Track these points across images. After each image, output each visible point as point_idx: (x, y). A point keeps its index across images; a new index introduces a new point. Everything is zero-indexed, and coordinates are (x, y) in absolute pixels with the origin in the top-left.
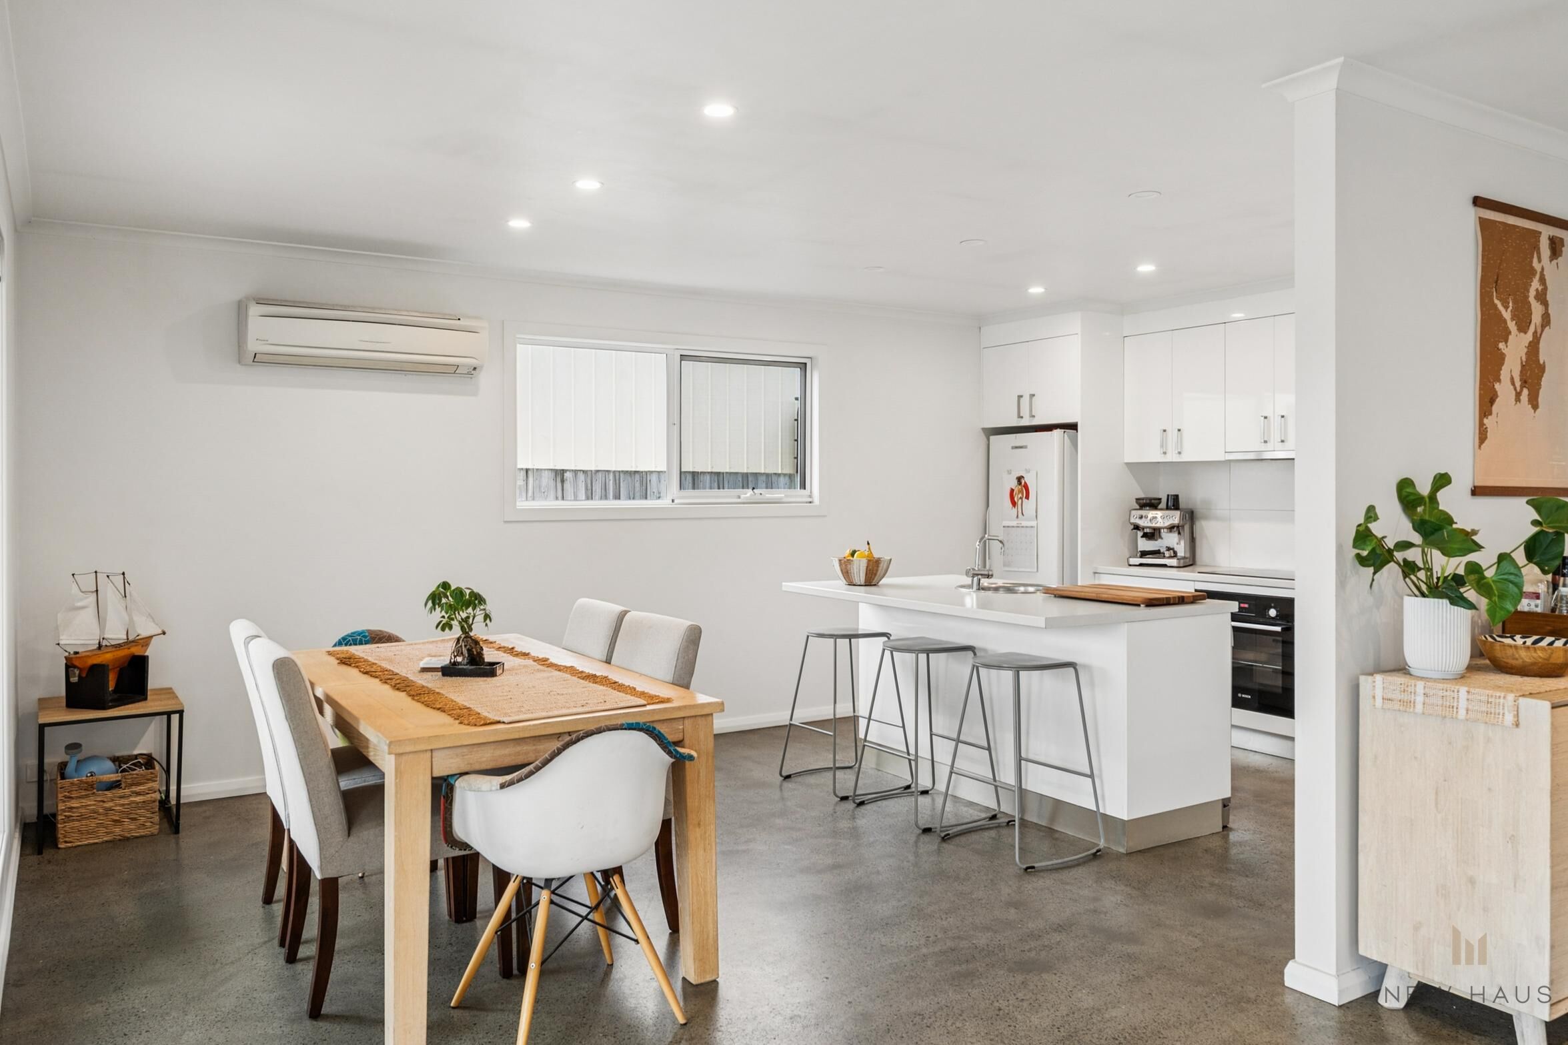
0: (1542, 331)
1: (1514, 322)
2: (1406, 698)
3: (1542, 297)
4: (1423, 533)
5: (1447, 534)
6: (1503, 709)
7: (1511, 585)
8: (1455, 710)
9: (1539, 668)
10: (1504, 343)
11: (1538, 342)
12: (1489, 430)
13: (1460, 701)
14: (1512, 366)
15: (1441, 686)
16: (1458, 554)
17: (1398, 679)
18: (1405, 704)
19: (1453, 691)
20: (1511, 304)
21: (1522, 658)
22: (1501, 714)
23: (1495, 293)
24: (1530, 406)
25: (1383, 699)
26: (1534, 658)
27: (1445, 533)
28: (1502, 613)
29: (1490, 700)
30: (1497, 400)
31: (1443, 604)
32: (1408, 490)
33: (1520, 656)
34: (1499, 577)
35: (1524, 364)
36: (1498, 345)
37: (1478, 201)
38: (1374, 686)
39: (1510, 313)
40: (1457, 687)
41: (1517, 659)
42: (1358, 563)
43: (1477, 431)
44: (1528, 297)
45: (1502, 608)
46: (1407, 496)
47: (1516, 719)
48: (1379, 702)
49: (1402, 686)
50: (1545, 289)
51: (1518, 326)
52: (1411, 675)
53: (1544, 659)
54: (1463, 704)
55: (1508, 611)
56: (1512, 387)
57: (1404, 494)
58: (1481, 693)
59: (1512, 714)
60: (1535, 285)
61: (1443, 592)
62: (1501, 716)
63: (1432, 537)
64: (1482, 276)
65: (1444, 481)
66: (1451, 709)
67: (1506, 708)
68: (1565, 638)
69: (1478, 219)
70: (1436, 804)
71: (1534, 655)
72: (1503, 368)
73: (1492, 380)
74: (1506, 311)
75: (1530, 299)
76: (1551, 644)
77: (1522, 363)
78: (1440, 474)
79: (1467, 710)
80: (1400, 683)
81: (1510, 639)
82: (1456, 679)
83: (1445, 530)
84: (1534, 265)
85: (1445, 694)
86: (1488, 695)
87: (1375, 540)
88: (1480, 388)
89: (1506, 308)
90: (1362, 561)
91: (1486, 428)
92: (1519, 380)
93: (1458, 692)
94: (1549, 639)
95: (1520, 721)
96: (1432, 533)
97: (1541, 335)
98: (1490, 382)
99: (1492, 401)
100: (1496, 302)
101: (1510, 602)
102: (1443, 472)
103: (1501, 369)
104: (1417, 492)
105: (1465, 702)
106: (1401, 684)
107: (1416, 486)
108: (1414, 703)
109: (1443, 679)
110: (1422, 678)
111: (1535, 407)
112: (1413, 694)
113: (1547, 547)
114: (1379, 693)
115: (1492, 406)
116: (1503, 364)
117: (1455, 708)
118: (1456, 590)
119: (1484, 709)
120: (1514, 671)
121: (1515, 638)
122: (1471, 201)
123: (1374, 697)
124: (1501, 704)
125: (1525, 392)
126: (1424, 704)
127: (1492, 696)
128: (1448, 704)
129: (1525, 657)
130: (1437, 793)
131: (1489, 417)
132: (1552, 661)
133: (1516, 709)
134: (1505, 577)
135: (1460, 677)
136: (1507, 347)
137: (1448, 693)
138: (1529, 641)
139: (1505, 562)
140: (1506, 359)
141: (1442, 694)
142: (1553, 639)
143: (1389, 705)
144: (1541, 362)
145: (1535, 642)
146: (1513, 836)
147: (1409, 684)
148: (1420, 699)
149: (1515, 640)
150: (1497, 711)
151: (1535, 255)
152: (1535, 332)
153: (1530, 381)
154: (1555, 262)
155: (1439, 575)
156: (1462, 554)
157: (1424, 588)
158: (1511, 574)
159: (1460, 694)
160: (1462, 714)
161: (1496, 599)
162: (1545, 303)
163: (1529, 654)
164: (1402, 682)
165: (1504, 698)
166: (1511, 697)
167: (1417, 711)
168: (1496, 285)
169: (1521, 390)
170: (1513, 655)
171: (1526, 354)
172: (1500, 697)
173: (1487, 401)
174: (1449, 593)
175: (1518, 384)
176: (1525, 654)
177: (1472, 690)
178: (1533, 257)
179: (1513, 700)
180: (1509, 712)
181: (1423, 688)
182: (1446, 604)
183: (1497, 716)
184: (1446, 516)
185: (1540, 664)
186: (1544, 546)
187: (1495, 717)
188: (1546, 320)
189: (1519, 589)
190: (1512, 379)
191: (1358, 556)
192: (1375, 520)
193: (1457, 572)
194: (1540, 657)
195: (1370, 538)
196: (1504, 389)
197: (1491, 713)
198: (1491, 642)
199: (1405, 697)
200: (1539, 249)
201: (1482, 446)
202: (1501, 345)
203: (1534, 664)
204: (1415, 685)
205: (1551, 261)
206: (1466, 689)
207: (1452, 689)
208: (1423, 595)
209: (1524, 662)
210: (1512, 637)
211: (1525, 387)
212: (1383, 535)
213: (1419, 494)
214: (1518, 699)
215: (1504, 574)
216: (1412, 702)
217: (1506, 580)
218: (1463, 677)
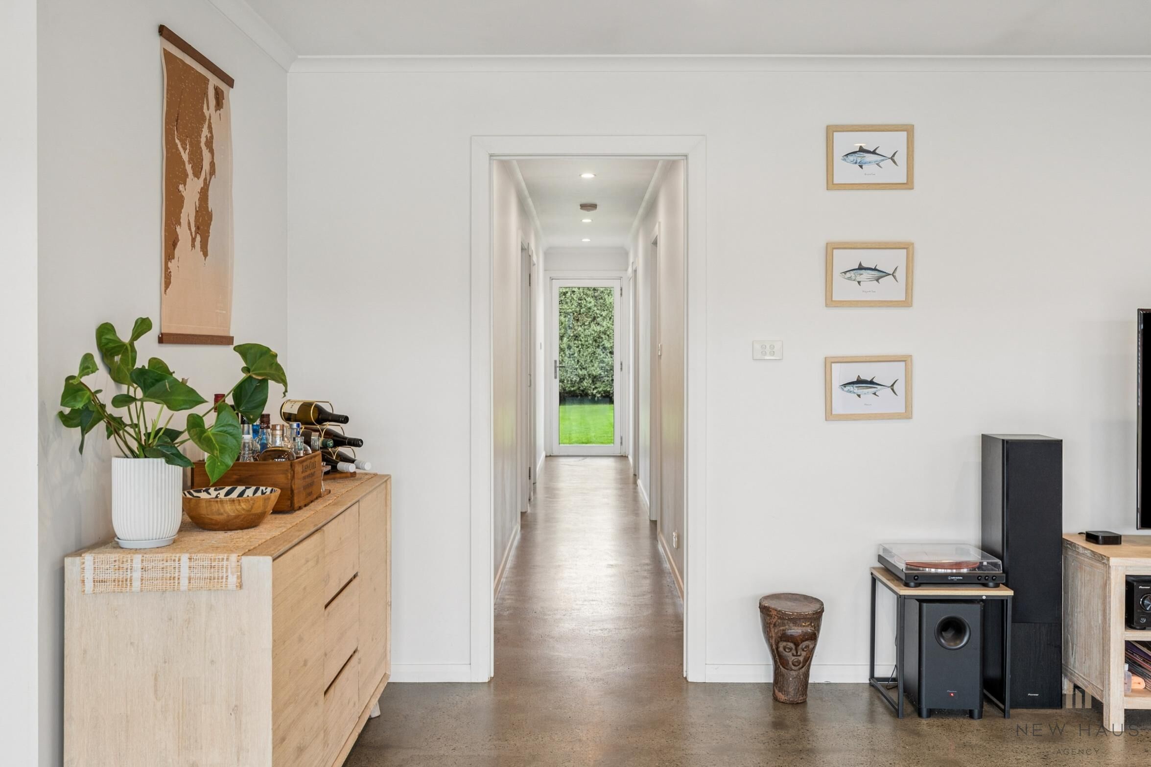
0: (210, 178)
1: (191, 165)
2: (121, 577)
3: (209, 144)
4: (142, 385)
5: (169, 385)
6: (227, 571)
7: (230, 438)
8: (176, 581)
9: (242, 521)
10: (183, 185)
11: (207, 190)
12: (172, 274)
13: (182, 570)
14: (188, 212)
15: (160, 556)
16: (184, 407)
17: (109, 557)
18: (120, 583)
19: (174, 560)
20: (188, 146)
21: (226, 513)
22: (225, 577)
23: (176, 132)
24: (202, 253)
25: (94, 581)
26: (237, 511)
27: (167, 384)
28: (221, 467)
29: (213, 565)
30: (179, 244)
31: (157, 463)
32: (108, 337)
33: (224, 511)
34: (222, 429)
35: (197, 209)
36: (179, 186)
37: (163, 31)
38: (83, 569)
39: (187, 156)
40: (178, 555)
41: (222, 514)
42: (62, 423)
43: (163, 275)
44: (200, 142)
45: (222, 463)
46: (107, 344)
47: (239, 581)
48: (89, 586)
49: (117, 563)
50: (212, 137)
51: (193, 171)
52: (122, 548)
53: (248, 511)
54: (185, 572)
55: (227, 466)
56: (189, 232)
57: (104, 341)
58: (204, 559)
59: (236, 576)
60: (205, 132)
61: (158, 450)
62: (224, 580)
63: (152, 389)
64: (167, 110)
65: (145, 327)
66: (172, 581)
67: (229, 570)
68: (254, 485)
69: (163, 49)
70: (156, 691)
71: (238, 507)
72: (182, 211)
73: (174, 223)
74: (185, 152)
75: (201, 144)
76: (241, 494)
77: (196, 209)
78: (141, 318)
79: (190, 579)
80: (113, 559)
81: (205, 493)
82: (169, 545)
83: (166, 381)
84: (204, 111)
85: (166, 564)
86: (211, 559)
87: (89, 393)
88: (165, 229)
89: (185, 149)
90: (67, 420)
91: (170, 272)
92: (194, 225)
93: (179, 560)
94: (240, 489)
95: (243, 582)
96: (153, 384)
97: (209, 182)
98: (173, 224)
99: (175, 245)
100: (177, 141)
101: (229, 456)
102: (144, 317)
103: (181, 212)
104: (118, 338)
105: (187, 570)
106: (115, 561)
107: (117, 332)
108: (131, 580)
109: (157, 548)
110: (136, 551)
111: (205, 254)
112: (129, 570)
113: (252, 394)
114: (89, 575)
115: (174, 249)
116: (182, 207)
117: (176, 578)
118: (171, 447)
119: (207, 575)
120: (217, 527)
121: (210, 491)
122: (157, 30)
123: (83, 581)
124: (225, 566)
125: (198, 238)
126: (142, 580)
127: (215, 560)
128: (169, 575)
129: (230, 510)
130: (156, 679)
131: (173, 261)
132: (254, 511)
133: (239, 570)
134: (225, 429)
135: (172, 542)
136: (185, 189)
137: (168, 564)
138: (223, 493)
139: (223, 412)
140: (185, 201)
141: (162, 566)
142: (243, 488)
143: (101, 588)
144: (210, 210)
145: (227, 494)
146: (236, 706)
147: (125, 560)
148: (137, 575)
149: (209, 494)
150: (220, 575)
151: (205, 99)
152: (205, 179)
153: (202, 227)
154: (218, 111)
155: (149, 430)
156: (188, 407)
157: (134, 445)
158: (230, 425)
159: (181, 562)
160: (184, 583)
161: (217, 453)
162: (212, 151)
163: (234, 507)
164: (117, 559)
165: (227, 560)
166: (234, 557)
167: (134, 589)
168: (177, 124)
169: (196, 237)
170: (218, 510)
171: (199, 200)
172: (223, 559)
173: (171, 243)
174: (164, 451)
175: (193, 229)
176: (229, 507)
177: (194, 556)
178: (204, 103)
179: (236, 560)
180: (232, 573)
181: (140, 561)
182: (161, 462)
183: (220, 580)
184: (161, 365)
185: (242, 517)
186: (249, 394)
187: (218, 582)
188: (212, 172)
189: (237, 441)
190: (189, 223)
191: (61, 414)
192: (93, 372)
193: (167, 427)
194: (244, 509)
195: (80, 393)
196: (184, 233)
197: (214, 579)
198: (189, 498)
199: (120, 575)
200: (207, 95)
201: (167, 291)
202: (181, 187)
203: (237, 517)
204: (132, 560)
205: (216, 111)
206: (187, 555)
207: (173, 558)
208: (135, 456)
209: (228, 516)
210: (207, 491)
211: (198, 233)
212: (96, 389)
213: (120, 341)
214: (241, 559)
215: (222, 426)
216: (129, 579)
217: (225, 432)
218: (174, 541)
